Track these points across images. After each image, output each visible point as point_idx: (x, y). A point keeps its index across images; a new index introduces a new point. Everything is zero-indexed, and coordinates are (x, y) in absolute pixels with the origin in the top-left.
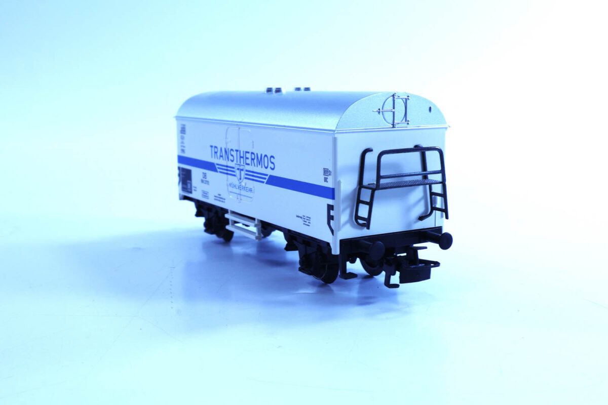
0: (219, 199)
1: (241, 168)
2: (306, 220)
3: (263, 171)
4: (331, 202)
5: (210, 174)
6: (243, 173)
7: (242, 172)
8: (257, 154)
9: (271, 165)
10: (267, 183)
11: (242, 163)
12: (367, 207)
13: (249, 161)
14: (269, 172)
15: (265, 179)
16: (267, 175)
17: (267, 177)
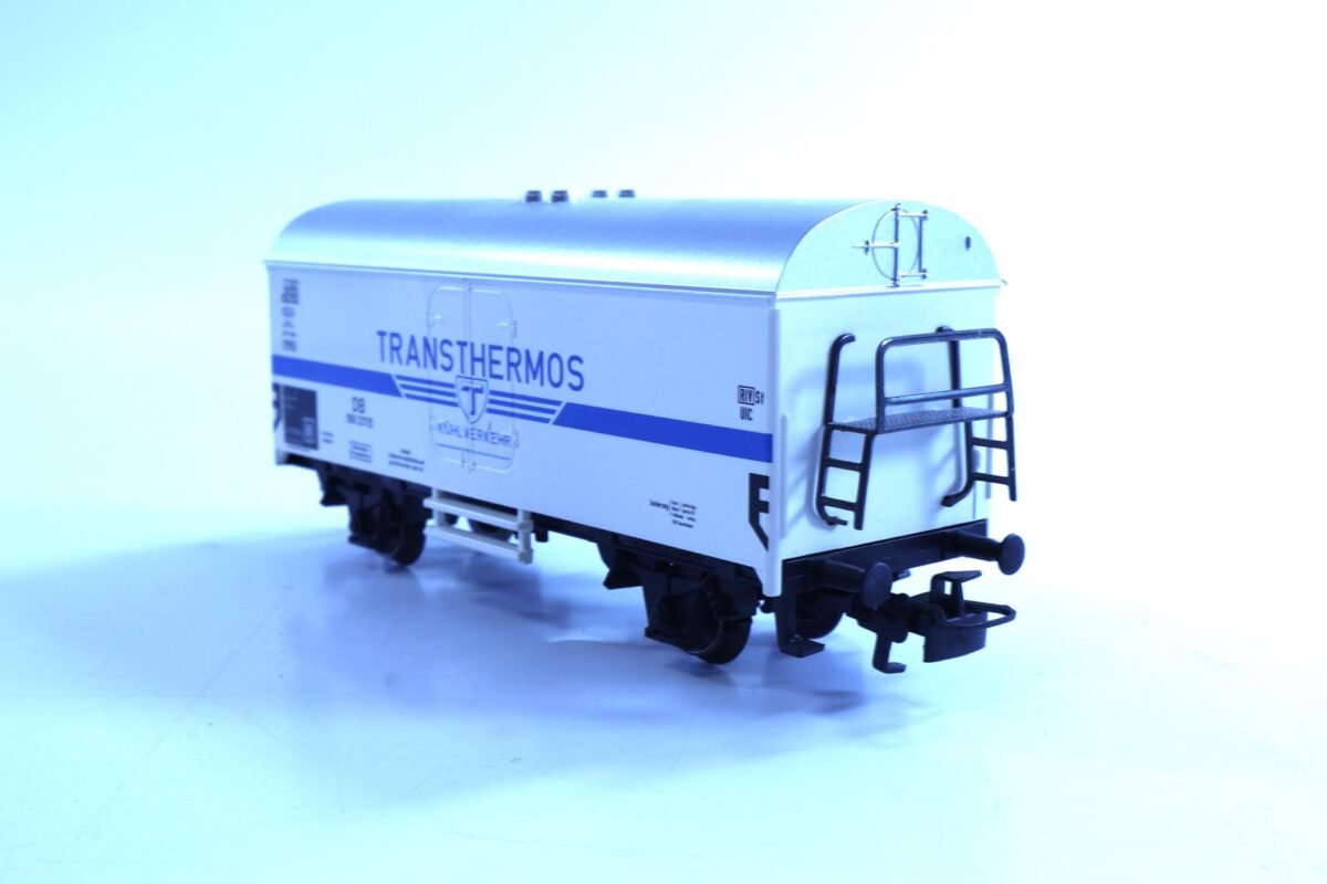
0: (403, 462)
1: (477, 385)
2: (683, 513)
3: (547, 392)
4: (760, 468)
5: (375, 402)
6: (481, 399)
7: (478, 396)
8: (528, 353)
9: (569, 378)
10: (557, 422)
11: (478, 374)
12: (855, 476)
13: (500, 369)
14: (566, 396)
15: (552, 412)
16: (557, 403)
17: (559, 409)
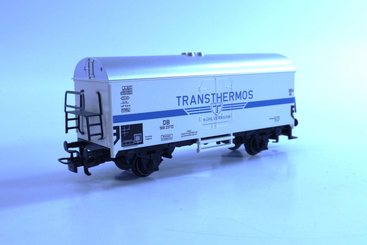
0: (188, 134)
1: (217, 104)
2: (277, 119)
3: (243, 101)
4: (293, 104)
5: (173, 120)
6: (220, 108)
7: (219, 107)
8: (236, 93)
9: (249, 96)
10: (245, 108)
11: (219, 102)
13: (228, 98)
14: (248, 100)
15: (244, 105)
16: (245, 103)
17: (245, 104)
